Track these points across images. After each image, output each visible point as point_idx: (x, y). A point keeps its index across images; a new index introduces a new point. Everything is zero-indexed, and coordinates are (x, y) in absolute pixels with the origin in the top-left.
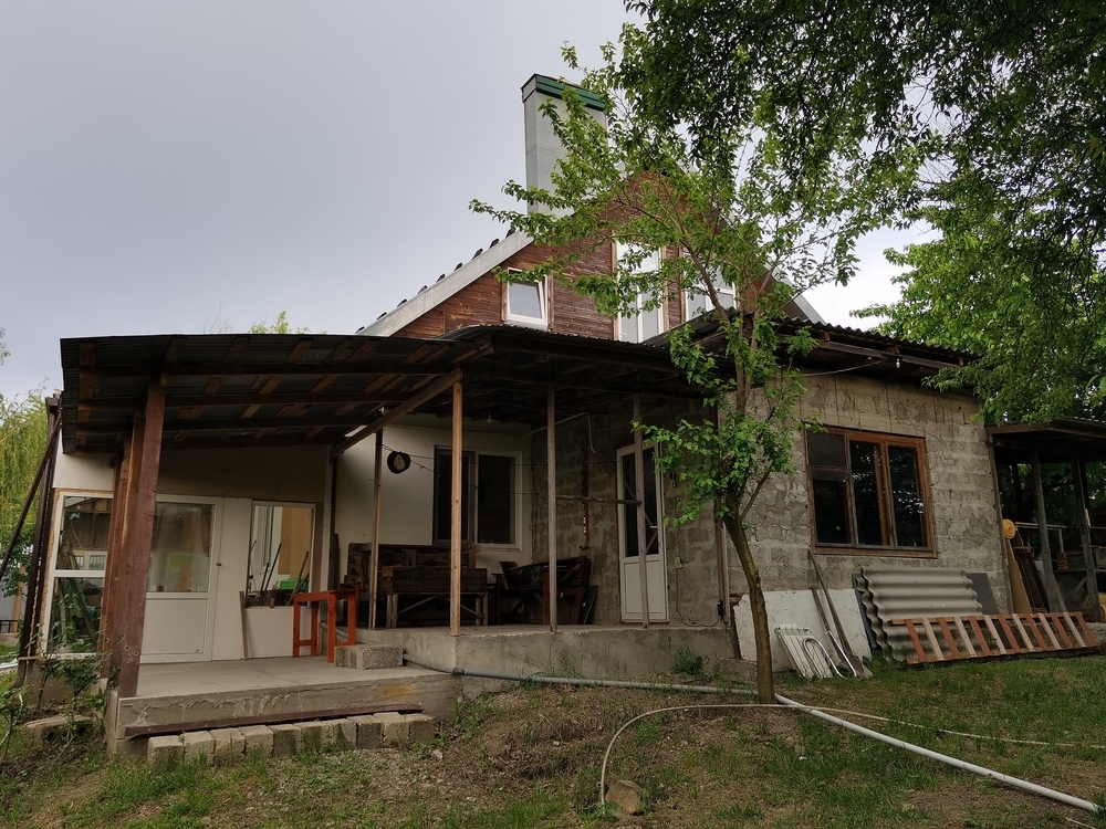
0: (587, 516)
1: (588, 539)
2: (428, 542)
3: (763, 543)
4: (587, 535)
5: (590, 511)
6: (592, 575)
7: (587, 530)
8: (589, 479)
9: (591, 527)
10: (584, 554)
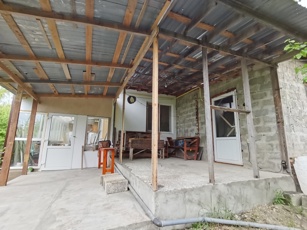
0: (198, 123)
1: (199, 131)
2: (145, 131)
3: (297, 133)
4: (198, 129)
5: (199, 121)
6: (200, 143)
7: (198, 128)
8: (199, 111)
9: (200, 126)
10: (197, 136)
